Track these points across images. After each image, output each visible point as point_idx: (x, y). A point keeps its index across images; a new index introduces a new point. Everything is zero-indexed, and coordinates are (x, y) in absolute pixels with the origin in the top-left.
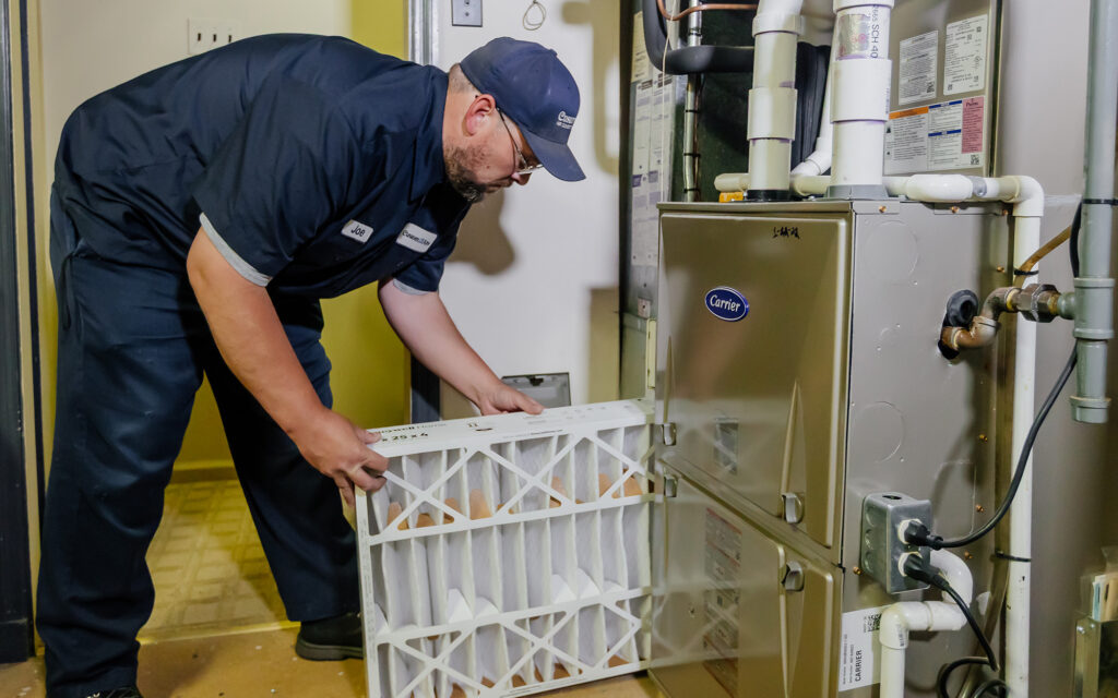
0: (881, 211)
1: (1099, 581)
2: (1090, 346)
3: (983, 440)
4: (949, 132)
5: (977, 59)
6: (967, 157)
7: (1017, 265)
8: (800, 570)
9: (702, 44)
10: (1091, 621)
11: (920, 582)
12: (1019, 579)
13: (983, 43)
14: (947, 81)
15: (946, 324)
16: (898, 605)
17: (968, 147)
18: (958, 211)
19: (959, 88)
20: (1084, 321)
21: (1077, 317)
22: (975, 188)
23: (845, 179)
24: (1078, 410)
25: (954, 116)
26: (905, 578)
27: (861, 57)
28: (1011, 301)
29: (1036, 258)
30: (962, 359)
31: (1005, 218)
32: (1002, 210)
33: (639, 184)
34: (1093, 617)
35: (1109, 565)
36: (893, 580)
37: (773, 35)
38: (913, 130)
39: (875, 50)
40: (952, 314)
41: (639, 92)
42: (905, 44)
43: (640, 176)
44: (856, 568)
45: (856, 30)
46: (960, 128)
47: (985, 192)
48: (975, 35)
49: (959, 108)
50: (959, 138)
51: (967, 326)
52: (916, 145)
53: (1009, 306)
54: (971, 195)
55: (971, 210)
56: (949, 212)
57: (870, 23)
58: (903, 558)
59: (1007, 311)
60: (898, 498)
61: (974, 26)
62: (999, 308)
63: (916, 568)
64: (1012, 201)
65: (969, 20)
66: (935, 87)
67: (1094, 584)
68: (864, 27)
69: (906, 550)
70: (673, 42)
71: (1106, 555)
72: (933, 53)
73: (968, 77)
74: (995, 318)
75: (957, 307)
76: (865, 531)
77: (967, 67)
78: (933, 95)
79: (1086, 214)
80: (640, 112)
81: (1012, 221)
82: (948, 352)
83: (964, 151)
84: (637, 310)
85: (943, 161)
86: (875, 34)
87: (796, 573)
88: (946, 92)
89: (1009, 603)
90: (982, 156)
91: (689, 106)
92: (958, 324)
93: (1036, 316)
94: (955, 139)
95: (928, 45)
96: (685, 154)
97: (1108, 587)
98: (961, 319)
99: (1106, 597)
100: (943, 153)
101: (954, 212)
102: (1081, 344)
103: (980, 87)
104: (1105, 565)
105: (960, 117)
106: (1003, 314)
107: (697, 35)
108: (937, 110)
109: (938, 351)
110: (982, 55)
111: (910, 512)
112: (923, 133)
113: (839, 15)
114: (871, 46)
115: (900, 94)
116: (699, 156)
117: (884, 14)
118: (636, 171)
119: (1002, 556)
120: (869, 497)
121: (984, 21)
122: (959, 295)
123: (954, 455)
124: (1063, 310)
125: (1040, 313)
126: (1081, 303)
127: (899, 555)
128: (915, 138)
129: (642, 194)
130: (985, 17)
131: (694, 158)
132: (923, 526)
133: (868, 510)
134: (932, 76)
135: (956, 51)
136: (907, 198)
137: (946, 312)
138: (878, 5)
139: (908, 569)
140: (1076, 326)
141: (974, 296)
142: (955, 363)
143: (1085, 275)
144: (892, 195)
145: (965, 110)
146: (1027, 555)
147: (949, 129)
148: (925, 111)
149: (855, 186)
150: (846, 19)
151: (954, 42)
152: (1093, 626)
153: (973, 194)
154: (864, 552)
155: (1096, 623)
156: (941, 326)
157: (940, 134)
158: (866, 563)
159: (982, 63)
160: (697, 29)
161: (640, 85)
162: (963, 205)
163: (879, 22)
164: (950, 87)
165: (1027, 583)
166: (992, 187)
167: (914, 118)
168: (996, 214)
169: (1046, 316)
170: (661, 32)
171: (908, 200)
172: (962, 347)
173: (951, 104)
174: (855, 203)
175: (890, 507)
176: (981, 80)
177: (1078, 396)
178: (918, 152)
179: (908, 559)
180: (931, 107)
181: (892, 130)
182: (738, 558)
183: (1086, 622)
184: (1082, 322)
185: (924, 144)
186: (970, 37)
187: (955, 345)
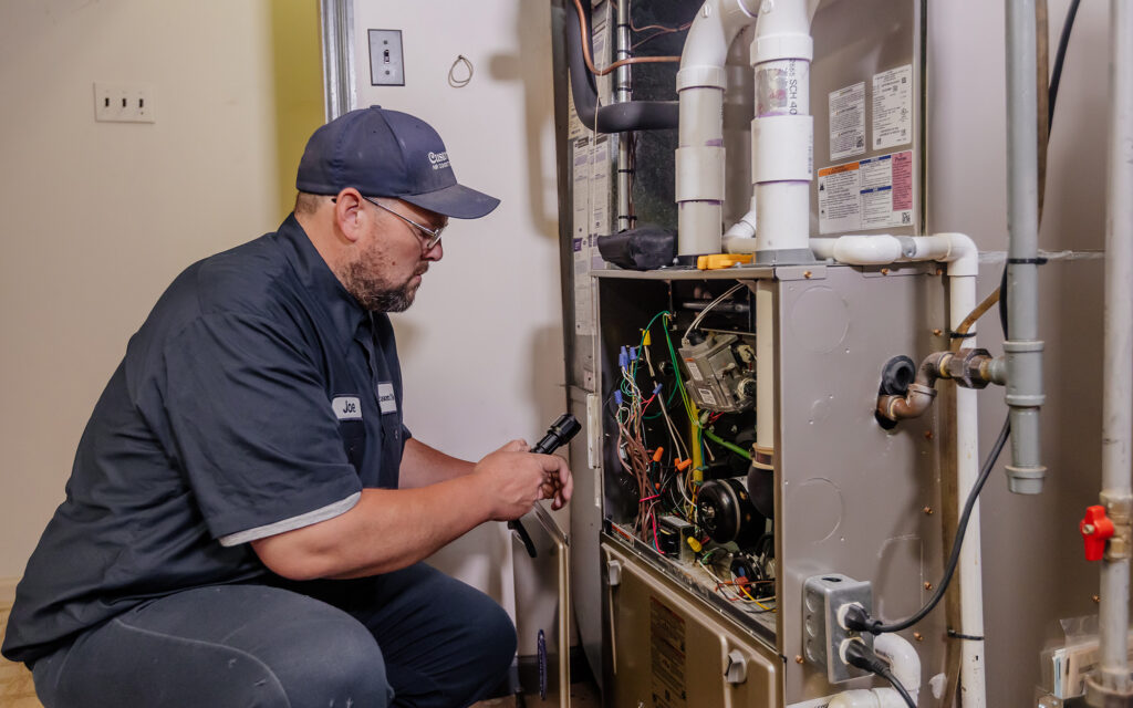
0: (807, 277)
1: (1059, 655)
2: (1022, 413)
3: (928, 514)
4: (880, 189)
5: (904, 112)
6: (898, 215)
7: (954, 328)
8: (743, 661)
9: (632, 99)
10: (1054, 698)
11: (863, 671)
12: (973, 657)
13: (909, 93)
14: (876, 134)
15: (883, 392)
16: (845, 694)
17: (899, 204)
18: (889, 272)
19: (889, 141)
20: (1014, 387)
21: (1009, 383)
22: (904, 248)
23: (770, 243)
24: (1013, 481)
25: (883, 172)
26: (847, 666)
27: (780, 114)
28: (945, 367)
29: (971, 320)
30: (901, 429)
31: (940, 278)
32: (936, 270)
33: (579, 249)
34: (1055, 695)
35: (1068, 638)
36: (835, 668)
37: (696, 91)
38: (845, 187)
39: (794, 106)
40: (888, 382)
41: (576, 150)
42: (834, 96)
43: (580, 240)
44: (799, 657)
45: (774, 86)
46: (890, 184)
47: (915, 253)
48: (900, 86)
49: (889, 163)
50: (889, 195)
51: (904, 394)
52: (849, 202)
53: (943, 372)
54: (900, 257)
55: (903, 271)
56: (880, 274)
57: (788, 78)
58: (845, 644)
59: (941, 377)
60: (838, 580)
61: (899, 77)
62: (933, 374)
63: (857, 655)
64: (944, 260)
65: (894, 71)
66: (864, 142)
67: (1054, 659)
68: (782, 82)
69: (848, 636)
70: (605, 98)
71: (1064, 628)
72: (861, 104)
73: (895, 131)
74: (931, 384)
75: (893, 374)
76: (806, 617)
77: (894, 120)
78: (862, 150)
79: (1011, 274)
80: (579, 171)
81: (947, 281)
82: (886, 423)
83: (895, 208)
84: (583, 383)
85: (875, 220)
86: (793, 89)
87: (739, 664)
88: (876, 147)
89: (963, 685)
90: (913, 213)
91: (622, 166)
92: (895, 392)
93: (969, 382)
94: (886, 196)
95: (855, 97)
96: (620, 217)
97: (1068, 661)
98: (898, 387)
99: (1067, 672)
100: (875, 211)
101: (884, 274)
102: (1015, 412)
103: (908, 141)
104: (1064, 638)
105: (889, 173)
106: (938, 381)
107: (627, 90)
108: (867, 166)
109: (875, 421)
110: (908, 107)
111: (850, 595)
112: (855, 190)
113: (757, 70)
114: (790, 102)
115: (831, 149)
116: (635, 218)
117: (802, 68)
118: (576, 235)
119: (953, 636)
120: (809, 581)
121: (908, 72)
122: (894, 361)
123: (897, 531)
124: (994, 377)
125: (973, 380)
126: (1011, 367)
127: (840, 641)
128: (848, 196)
129: (582, 259)
130: (909, 66)
131: (630, 222)
132: (863, 610)
133: (808, 595)
134: (861, 130)
135: (883, 103)
136: (835, 260)
137: (881, 380)
138: (795, 59)
139: (850, 657)
140: (1007, 393)
141: (910, 361)
142: (894, 434)
143: (1014, 339)
144: (819, 257)
145: (895, 167)
146: (979, 632)
147: (880, 186)
148: (855, 167)
149: (781, 251)
150: (763, 74)
151: (881, 94)
152: (1055, 703)
153: (903, 255)
154: (806, 640)
155: (1059, 700)
156: (877, 394)
157: (871, 191)
158: (808, 651)
159: (909, 115)
160: (627, 83)
161: (576, 142)
162: (895, 266)
163: (797, 77)
164: (879, 140)
165: (981, 664)
166: (922, 246)
167: (846, 174)
168: (929, 274)
169: (979, 382)
170: (590, 89)
171: (835, 263)
172: (900, 417)
173: (881, 159)
174: (778, 268)
175: (828, 591)
176: (909, 131)
177: (1014, 465)
178: (852, 209)
179: (850, 646)
180: (862, 163)
181: (825, 187)
182: (683, 649)
183: (1049, 700)
184: (1012, 388)
185: (857, 201)
186: (895, 89)
187: (892, 415)
